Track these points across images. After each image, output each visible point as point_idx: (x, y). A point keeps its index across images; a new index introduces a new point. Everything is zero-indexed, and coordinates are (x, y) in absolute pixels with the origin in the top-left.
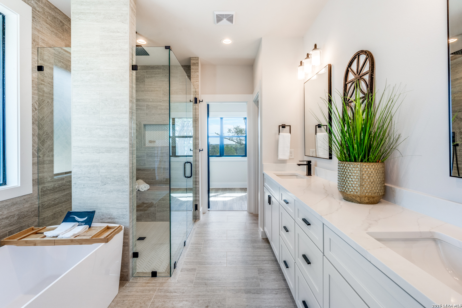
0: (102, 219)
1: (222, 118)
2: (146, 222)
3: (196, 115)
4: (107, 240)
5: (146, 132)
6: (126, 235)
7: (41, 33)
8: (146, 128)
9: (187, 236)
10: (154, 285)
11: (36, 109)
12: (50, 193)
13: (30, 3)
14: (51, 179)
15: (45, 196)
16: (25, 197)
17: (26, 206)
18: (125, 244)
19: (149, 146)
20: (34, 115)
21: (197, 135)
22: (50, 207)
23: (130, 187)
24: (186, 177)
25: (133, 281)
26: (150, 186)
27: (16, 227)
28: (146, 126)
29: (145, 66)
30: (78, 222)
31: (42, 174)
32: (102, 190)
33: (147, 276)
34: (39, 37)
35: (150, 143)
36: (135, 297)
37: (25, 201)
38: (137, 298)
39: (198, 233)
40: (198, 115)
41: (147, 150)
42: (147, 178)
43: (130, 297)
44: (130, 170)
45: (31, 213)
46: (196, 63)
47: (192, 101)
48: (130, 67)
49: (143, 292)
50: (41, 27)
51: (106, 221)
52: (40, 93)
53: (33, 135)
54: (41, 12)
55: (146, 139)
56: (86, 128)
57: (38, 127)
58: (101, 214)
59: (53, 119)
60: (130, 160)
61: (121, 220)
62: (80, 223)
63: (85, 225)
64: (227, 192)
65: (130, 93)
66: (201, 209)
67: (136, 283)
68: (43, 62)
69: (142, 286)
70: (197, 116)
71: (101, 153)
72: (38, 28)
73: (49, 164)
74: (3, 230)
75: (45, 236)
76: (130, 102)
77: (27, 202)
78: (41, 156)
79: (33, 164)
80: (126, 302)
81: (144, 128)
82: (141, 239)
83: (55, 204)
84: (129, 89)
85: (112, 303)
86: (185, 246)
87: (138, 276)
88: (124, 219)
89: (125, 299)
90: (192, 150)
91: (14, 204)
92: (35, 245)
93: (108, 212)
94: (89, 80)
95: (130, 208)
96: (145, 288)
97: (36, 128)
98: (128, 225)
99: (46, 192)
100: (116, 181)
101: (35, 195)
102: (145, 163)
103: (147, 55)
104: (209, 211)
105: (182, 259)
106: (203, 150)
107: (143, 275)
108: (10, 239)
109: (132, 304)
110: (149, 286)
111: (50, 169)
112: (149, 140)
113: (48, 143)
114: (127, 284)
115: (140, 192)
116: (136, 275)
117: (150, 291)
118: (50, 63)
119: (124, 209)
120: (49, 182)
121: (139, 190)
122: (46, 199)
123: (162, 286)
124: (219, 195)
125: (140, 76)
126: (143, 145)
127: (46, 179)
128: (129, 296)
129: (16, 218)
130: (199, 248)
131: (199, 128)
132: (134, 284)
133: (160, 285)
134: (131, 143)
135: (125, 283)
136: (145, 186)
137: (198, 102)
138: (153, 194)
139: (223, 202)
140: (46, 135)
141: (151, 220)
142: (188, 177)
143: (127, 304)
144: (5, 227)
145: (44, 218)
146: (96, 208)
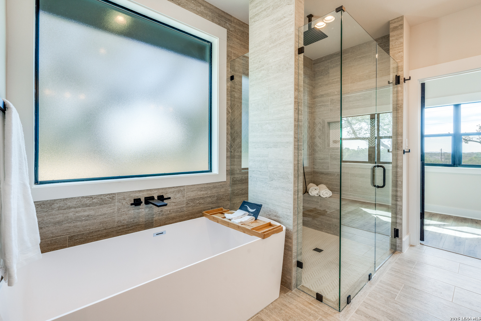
0: (269, 215)
1: (457, 106)
2: (327, 234)
3: (397, 100)
4: (264, 236)
5: (330, 130)
6: (290, 239)
7: (233, 48)
8: (330, 126)
9: (375, 268)
10: (317, 310)
11: (229, 112)
12: (239, 183)
13: (225, 27)
14: (239, 172)
15: (235, 185)
16: (222, 183)
17: (222, 190)
18: (287, 248)
19: (333, 147)
20: (228, 117)
21: (400, 130)
22: (238, 195)
23: (294, 187)
24: (375, 186)
25: (296, 293)
26: (332, 193)
27: (216, 205)
28: (330, 124)
29: (329, 55)
30: (249, 212)
31: (233, 167)
32: (270, 186)
33: (311, 295)
34: (232, 52)
35: (335, 144)
36: (294, 312)
37: (221, 187)
38: (294, 315)
39: (395, 271)
40: (402, 100)
41: (331, 151)
42: (330, 184)
43: (289, 309)
44: (294, 167)
45: (225, 197)
46: (398, 25)
47: (392, 83)
48: (295, 51)
49: (302, 312)
50: (233, 44)
51: (272, 218)
52: (232, 99)
53: (227, 134)
54: (233, 31)
55: (330, 139)
56: (259, 124)
57: (231, 127)
58: (268, 209)
59: (241, 120)
60: (294, 156)
61: (285, 221)
62: (250, 214)
63: (253, 216)
64: (467, 224)
65: (295, 81)
66: (405, 238)
67: (298, 296)
68: (234, 72)
69: (303, 304)
70: (400, 102)
71: (269, 148)
72: (231, 45)
73: (238, 158)
74: (208, 205)
75: (225, 217)
76: (295, 91)
77: (223, 187)
78: (233, 151)
79: (227, 157)
80: (284, 312)
81: (328, 126)
82: (318, 250)
83: (242, 193)
84: (295, 76)
85: (271, 305)
86: (369, 280)
87: (302, 290)
88: (288, 221)
89: (283, 308)
90: (391, 150)
91: (214, 187)
92: (218, 222)
93: (274, 209)
94: (261, 77)
95: (294, 210)
96: (306, 308)
97: (229, 128)
98: (291, 228)
99: (236, 182)
100: (281, 178)
101: (228, 183)
102: (328, 167)
103: (325, 38)
104: (423, 245)
105: (361, 296)
106: (409, 152)
107: (307, 291)
108: (207, 213)
109: (288, 318)
110: (310, 308)
111: (239, 163)
112: (333, 140)
113: (238, 140)
114: (289, 293)
115: (321, 198)
116: (301, 288)
117: (310, 315)
118: (240, 72)
119: (288, 209)
120: (238, 174)
121: (320, 196)
122: (236, 188)
123: (326, 318)
124: (448, 226)
125: (324, 68)
126: (326, 145)
127: (236, 171)
128: (288, 307)
129: (215, 198)
130: (392, 292)
131: (402, 119)
132: (296, 296)
133: (324, 315)
134: (296, 137)
135: (288, 291)
136: (327, 192)
137: (402, 80)
138: (335, 203)
139: (455, 238)
140: (236, 134)
141: (332, 233)
142: (378, 187)
143: (283, 314)
144: (209, 203)
145: (234, 204)
146: (265, 202)
